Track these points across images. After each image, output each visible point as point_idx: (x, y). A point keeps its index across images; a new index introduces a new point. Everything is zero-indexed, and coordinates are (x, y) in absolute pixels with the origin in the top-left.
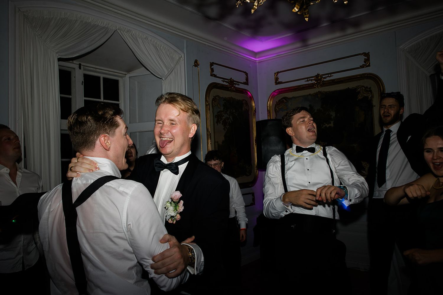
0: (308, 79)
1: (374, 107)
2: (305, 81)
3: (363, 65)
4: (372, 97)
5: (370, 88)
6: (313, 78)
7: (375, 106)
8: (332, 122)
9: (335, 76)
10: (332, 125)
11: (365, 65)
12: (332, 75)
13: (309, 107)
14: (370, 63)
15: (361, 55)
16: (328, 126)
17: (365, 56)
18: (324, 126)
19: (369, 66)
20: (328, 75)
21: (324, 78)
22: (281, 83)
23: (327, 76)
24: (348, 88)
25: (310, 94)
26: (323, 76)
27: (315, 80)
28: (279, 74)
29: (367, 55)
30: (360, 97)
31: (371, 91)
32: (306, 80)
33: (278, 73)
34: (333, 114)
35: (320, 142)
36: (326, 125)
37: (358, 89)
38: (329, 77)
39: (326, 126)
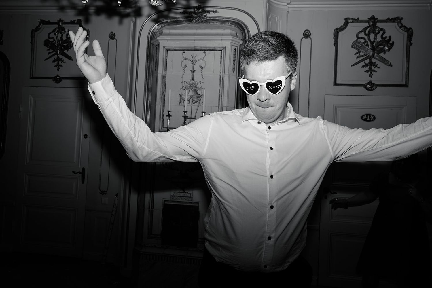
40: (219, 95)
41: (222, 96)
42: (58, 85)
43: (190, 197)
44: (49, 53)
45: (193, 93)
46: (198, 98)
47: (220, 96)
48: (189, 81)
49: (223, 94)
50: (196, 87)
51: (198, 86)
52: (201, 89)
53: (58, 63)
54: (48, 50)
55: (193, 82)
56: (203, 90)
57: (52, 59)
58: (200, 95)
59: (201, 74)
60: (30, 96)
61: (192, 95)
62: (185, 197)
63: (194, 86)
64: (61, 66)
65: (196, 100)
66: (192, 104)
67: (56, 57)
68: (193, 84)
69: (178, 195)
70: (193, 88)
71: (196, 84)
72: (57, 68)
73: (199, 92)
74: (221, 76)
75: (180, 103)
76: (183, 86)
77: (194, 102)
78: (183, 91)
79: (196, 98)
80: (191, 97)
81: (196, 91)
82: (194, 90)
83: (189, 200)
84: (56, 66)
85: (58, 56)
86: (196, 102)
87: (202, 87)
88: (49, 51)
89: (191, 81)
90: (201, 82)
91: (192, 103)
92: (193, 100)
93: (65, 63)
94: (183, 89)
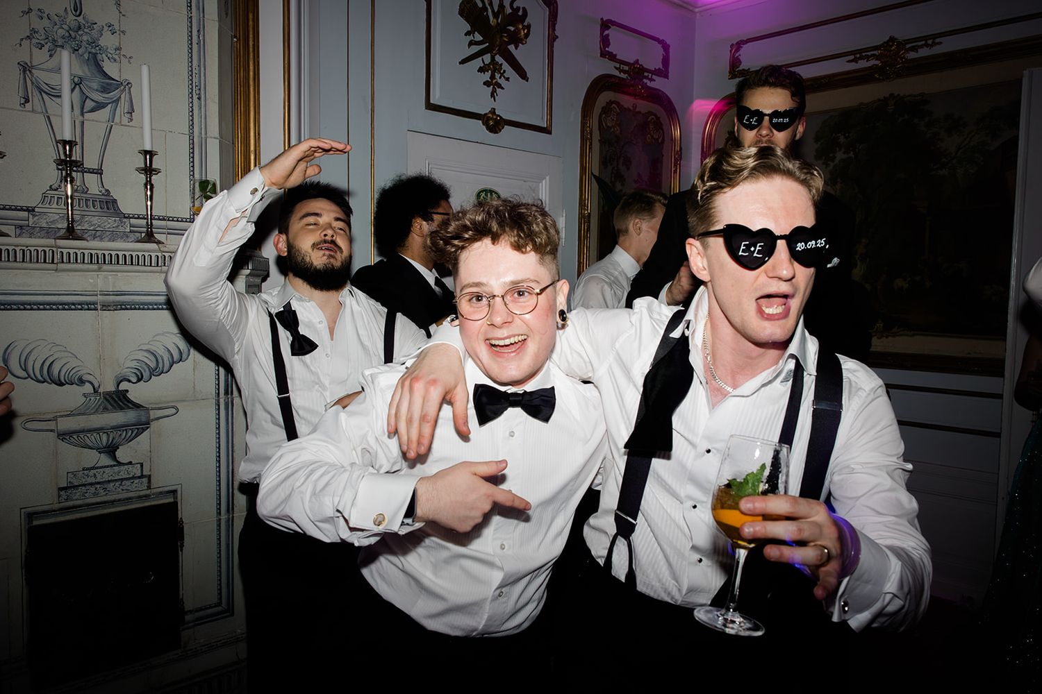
40: (191, 93)
41: (199, 98)
43: (142, 476)
45: (86, 69)
46: (105, 89)
47: (195, 97)
48: (62, 13)
49: (202, 92)
50: (93, 43)
51: (102, 42)
52: (116, 57)
55: (80, 19)
56: (124, 60)
58: (113, 80)
61: (80, 73)
62: (122, 480)
63: (85, 38)
65: (99, 97)
66: (82, 114)
68: (79, 28)
69: (93, 480)
70: (79, 47)
71: (95, 33)
73: (110, 68)
74: (191, 22)
75: (27, 101)
76: (34, 31)
77: (89, 104)
78: (36, 51)
79: (97, 90)
80: (76, 84)
81: (95, 62)
82: (86, 56)
83: (139, 488)
86: (99, 106)
87: (119, 49)
89: (71, 17)
90: (117, 27)
91: (82, 108)
92: (84, 98)
94: (34, 41)
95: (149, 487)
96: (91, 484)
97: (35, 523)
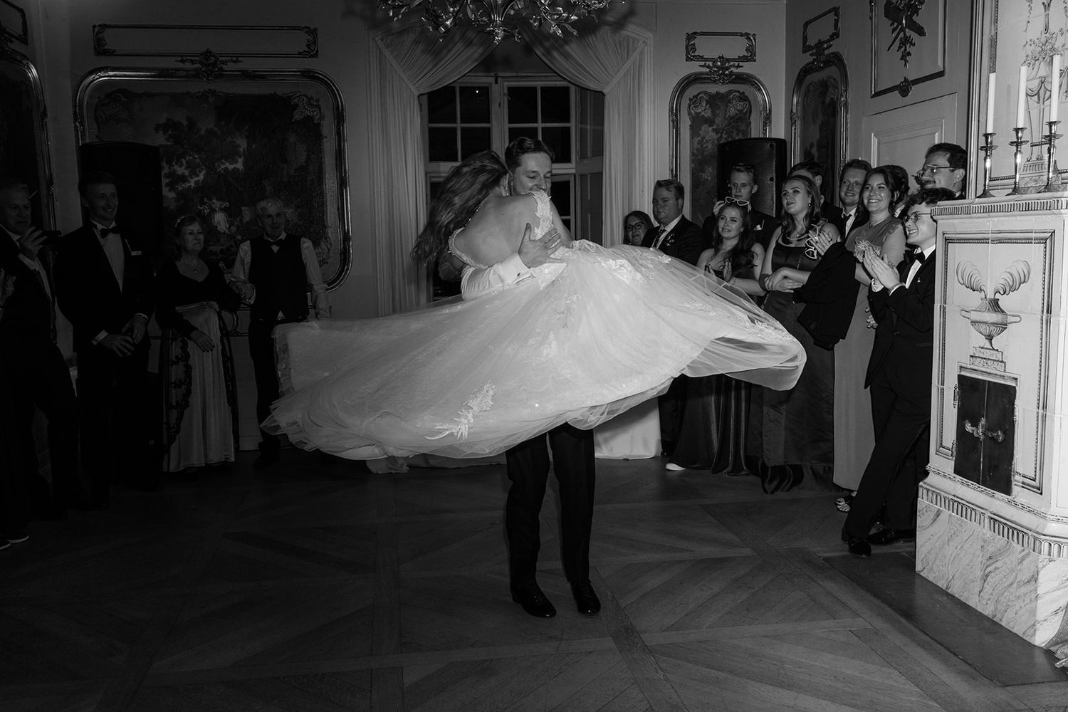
0: (184, 58)
1: (325, 140)
2: (176, 61)
3: (305, 51)
4: (322, 118)
5: (318, 101)
6: (197, 58)
7: (326, 137)
8: (240, 160)
9: (248, 64)
10: (239, 165)
11: (307, 52)
12: (240, 59)
13: (186, 122)
14: (317, 51)
15: (300, 30)
16: (231, 167)
17: (309, 35)
18: (223, 167)
19: (316, 55)
20: (230, 58)
21: (223, 63)
22: (111, 53)
23: (228, 59)
24: (275, 93)
25: (188, 93)
26: (221, 59)
27: (201, 63)
28: (108, 32)
29: (312, 32)
30: (298, 116)
31: (318, 106)
32: (180, 58)
33: (103, 27)
34: (242, 144)
35: (214, 201)
36: (227, 165)
37: (295, 98)
38: (233, 62)
39: (226, 168)
42: (907, 100)
43: (1002, 362)
44: (894, 30)
45: (1047, 69)
48: (1040, 35)
50: (1052, 48)
51: (1055, 46)
52: (1062, 52)
53: (906, 49)
54: (891, 25)
55: (1047, 35)
56: (1066, 53)
57: (897, 43)
59: (1065, 5)
60: (873, 134)
61: (1045, 75)
62: (994, 360)
63: (1048, 47)
64: (909, 54)
66: (1043, 103)
67: (902, 35)
68: (1047, 41)
69: (982, 355)
70: (1046, 54)
71: (1053, 41)
72: (903, 62)
76: (1027, 56)
77: (1048, 94)
80: (1042, 83)
81: (1052, 63)
82: (1048, 60)
83: (998, 369)
84: (902, 59)
85: (905, 34)
87: (1064, 46)
88: (892, 27)
89: (1043, 35)
90: (1064, 30)
91: (1044, 98)
92: (1046, 90)
93: (914, 45)
94: (1027, 63)
95: (1005, 371)
96: (982, 358)
97: (963, 373)
